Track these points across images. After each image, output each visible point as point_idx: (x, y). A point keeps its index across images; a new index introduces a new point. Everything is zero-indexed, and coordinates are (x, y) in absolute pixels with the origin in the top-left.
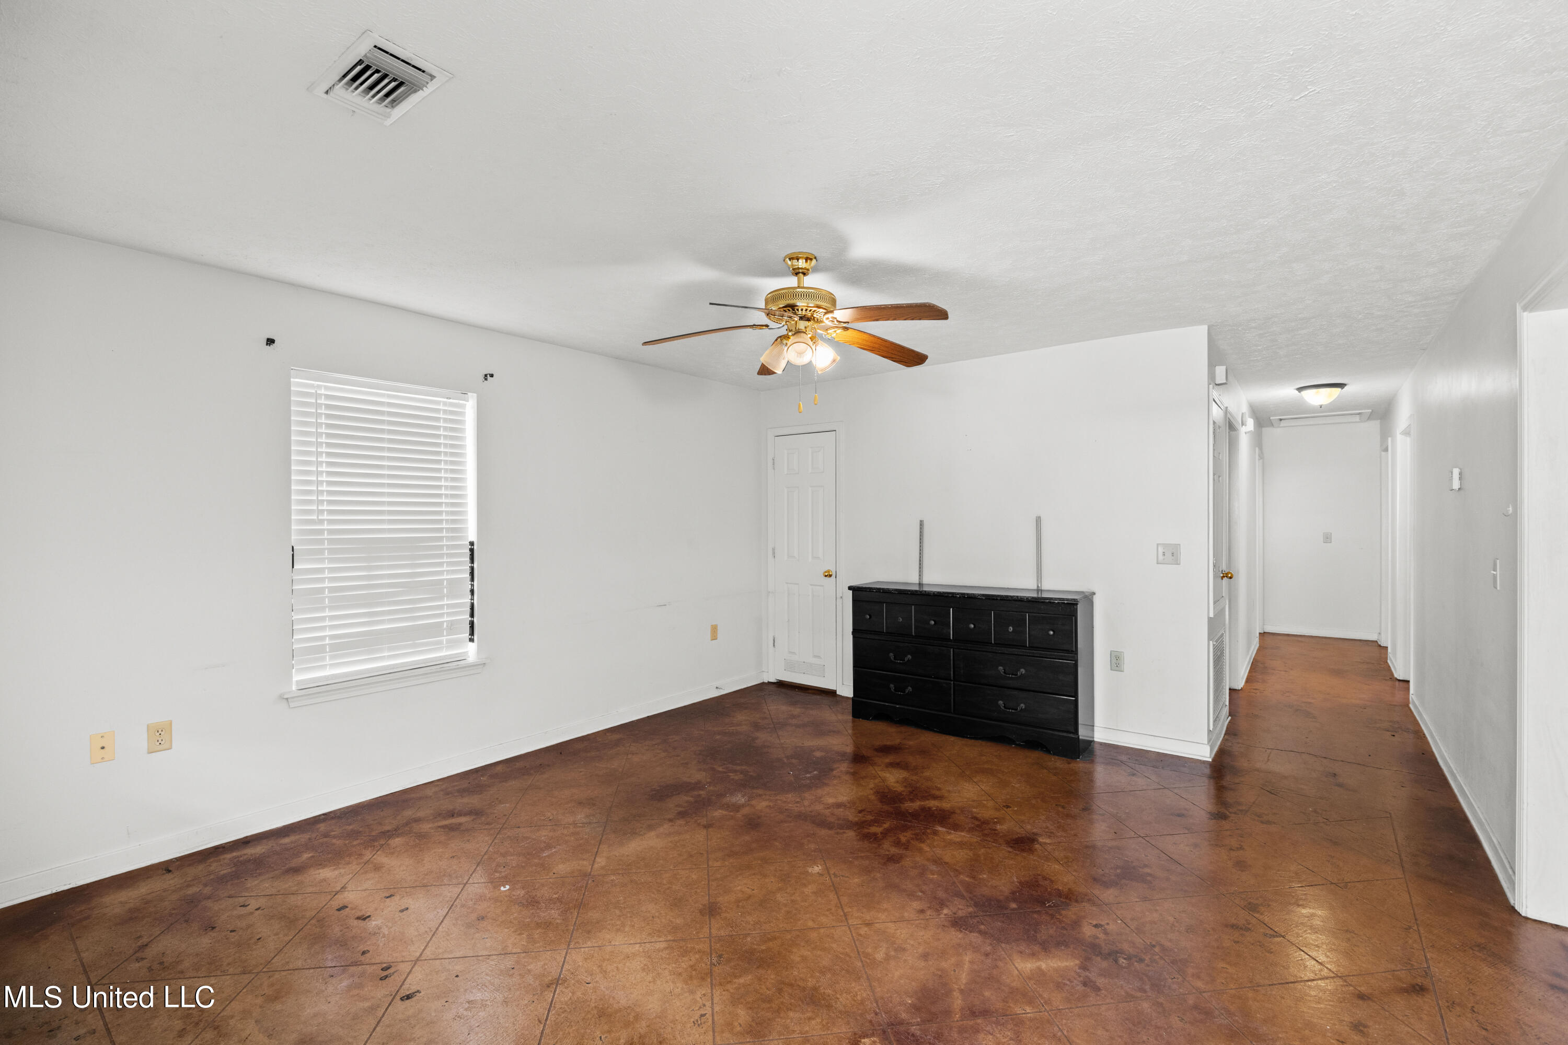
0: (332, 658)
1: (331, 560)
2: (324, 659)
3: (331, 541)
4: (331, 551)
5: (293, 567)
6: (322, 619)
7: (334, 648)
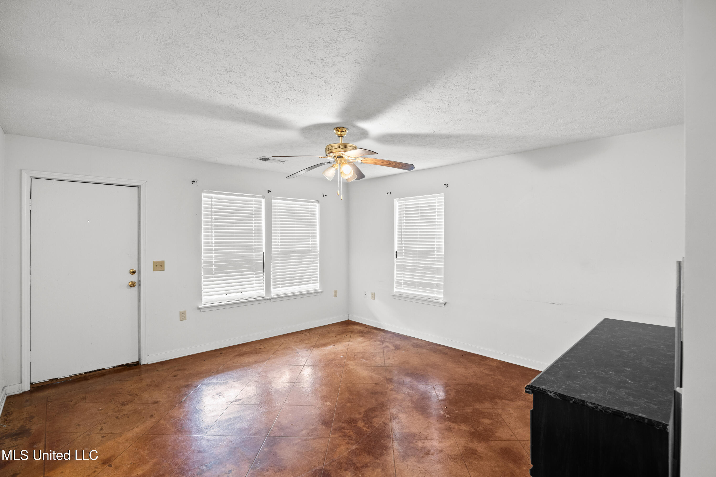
0: (404, 287)
1: (405, 256)
2: (401, 286)
3: (405, 250)
4: (405, 253)
5: (396, 257)
6: (401, 274)
7: (405, 284)
